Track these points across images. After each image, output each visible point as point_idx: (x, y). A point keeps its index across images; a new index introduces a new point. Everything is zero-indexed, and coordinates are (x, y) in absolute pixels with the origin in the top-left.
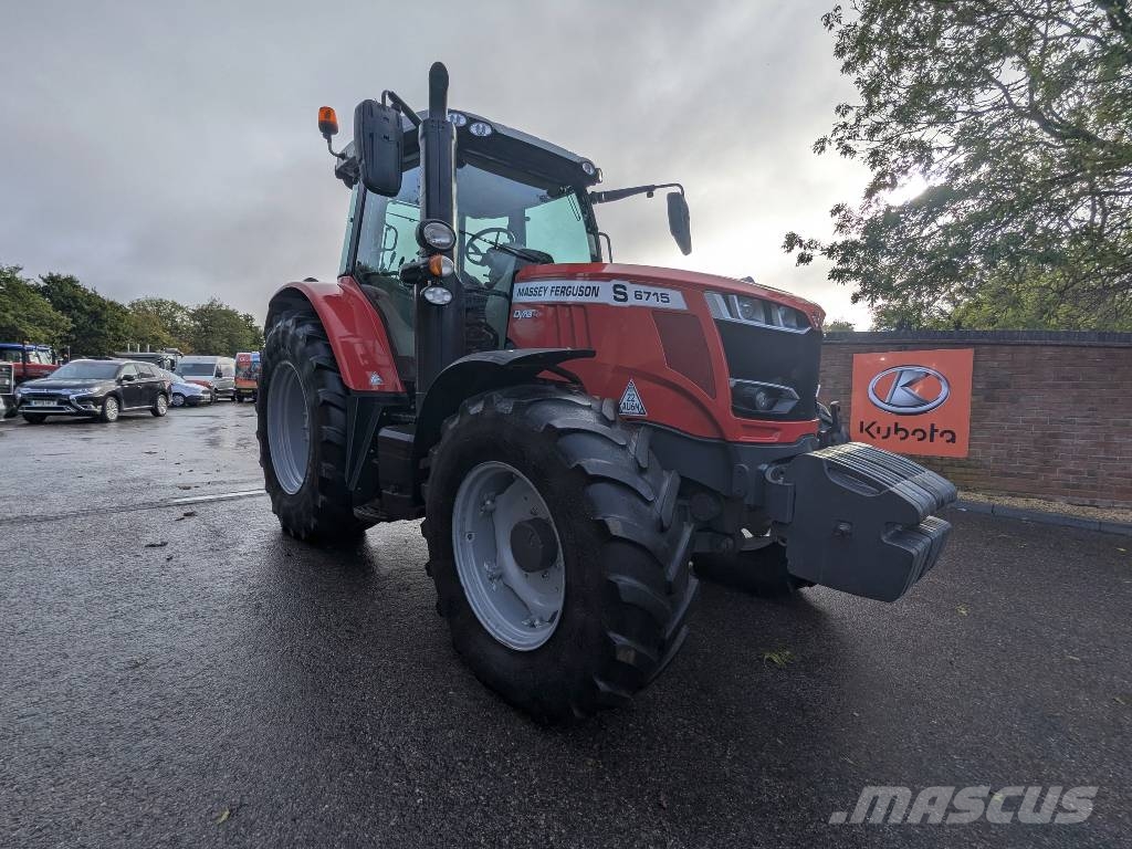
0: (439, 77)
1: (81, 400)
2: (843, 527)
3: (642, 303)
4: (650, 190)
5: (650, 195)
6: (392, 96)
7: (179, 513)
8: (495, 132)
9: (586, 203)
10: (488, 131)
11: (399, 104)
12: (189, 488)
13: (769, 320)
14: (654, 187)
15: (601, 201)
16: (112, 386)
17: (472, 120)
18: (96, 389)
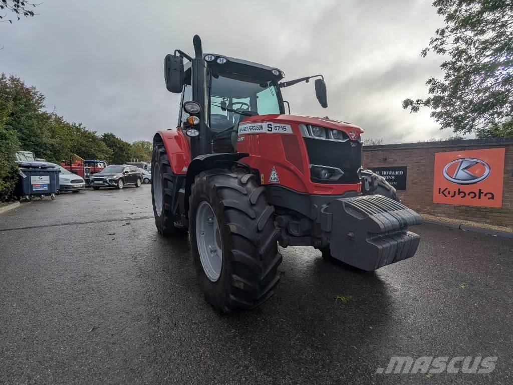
0: (197, 41)
1: (111, 181)
2: (350, 234)
3: (277, 131)
4: (307, 79)
5: (307, 81)
6: (179, 51)
7: (124, 223)
8: (228, 61)
9: (278, 87)
10: (225, 61)
11: (183, 54)
12: (133, 214)
13: (327, 137)
14: (309, 78)
15: (284, 86)
16: (121, 175)
17: (217, 57)
18: (115, 177)
